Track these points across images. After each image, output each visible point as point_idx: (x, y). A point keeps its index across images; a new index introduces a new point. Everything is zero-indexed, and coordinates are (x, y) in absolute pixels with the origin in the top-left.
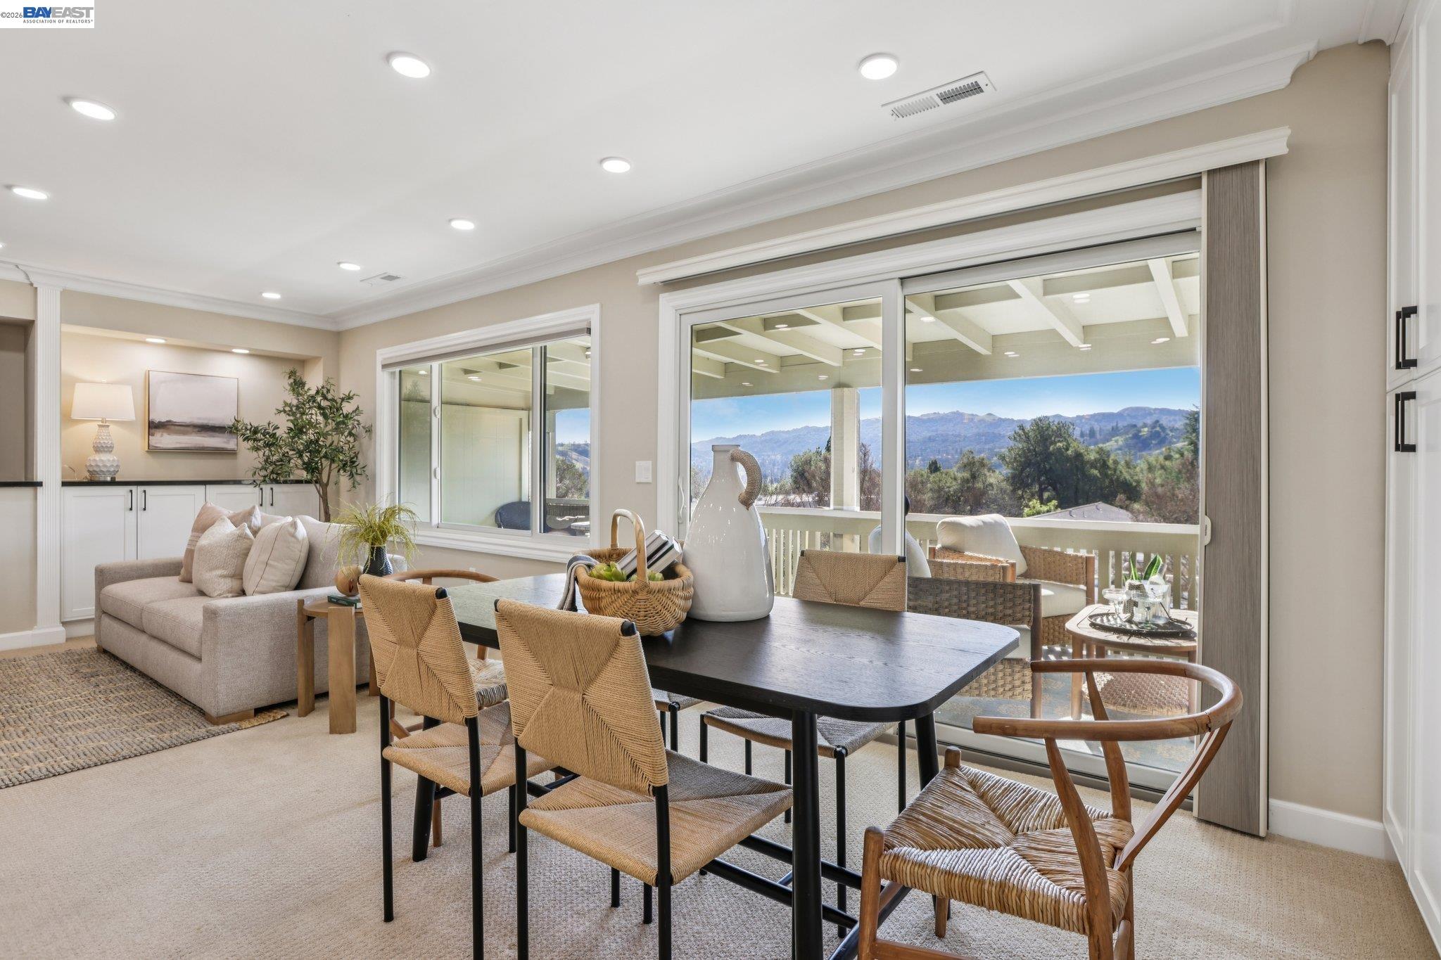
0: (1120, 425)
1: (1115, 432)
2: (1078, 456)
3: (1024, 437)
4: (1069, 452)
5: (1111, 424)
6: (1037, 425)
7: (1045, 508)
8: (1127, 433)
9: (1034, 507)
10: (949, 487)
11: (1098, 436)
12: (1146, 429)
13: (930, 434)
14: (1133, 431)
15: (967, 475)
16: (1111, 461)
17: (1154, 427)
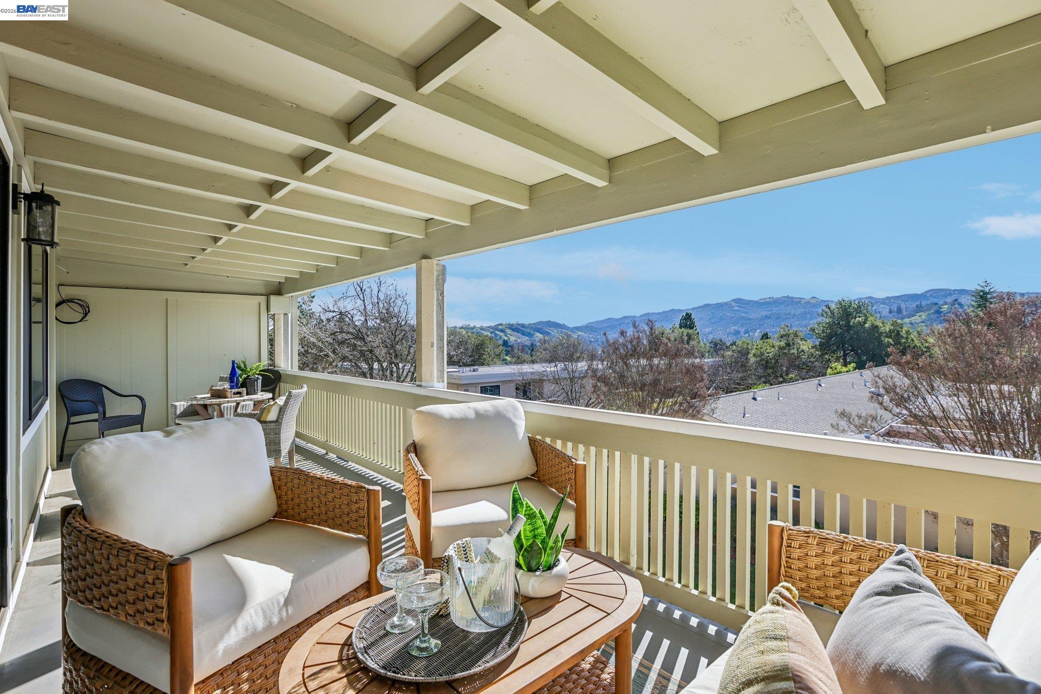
0: (924, 303)
1: (919, 309)
2: (875, 328)
3: (830, 314)
4: (867, 325)
5: (916, 303)
6: (841, 304)
7: (845, 369)
8: (928, 310)
9: (836, 369)
10: (768, 353)
11: (904, 312)
12: (946, 306)
13: (766, 313)
14: (935, 308)
15: (783, 344)
16: (904, 332)
17: (953, 304)
